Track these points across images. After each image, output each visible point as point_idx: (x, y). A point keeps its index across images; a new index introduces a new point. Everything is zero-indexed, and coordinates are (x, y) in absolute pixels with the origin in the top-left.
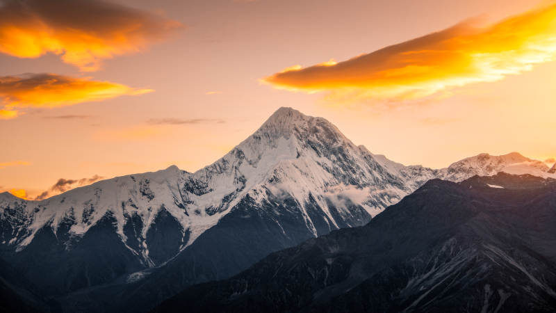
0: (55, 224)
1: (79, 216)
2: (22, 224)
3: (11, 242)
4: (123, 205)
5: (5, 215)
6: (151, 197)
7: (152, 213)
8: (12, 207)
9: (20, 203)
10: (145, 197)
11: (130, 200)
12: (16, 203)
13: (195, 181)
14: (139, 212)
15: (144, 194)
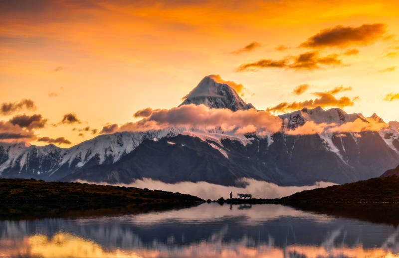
0: (70, 162)
1: (83, 157)
2: (57, 162)
3: (49, 171)
4: (106, 150)
5: (49, 157)
6: (121, 145)
7: (120, 155)
8: (53, 152)
9: (58, 150)
10: (119, 145)
11: (110, 147)
12: (56, 150)
13: (150, 134)
14: (113, 154)
15: (118, 143)
